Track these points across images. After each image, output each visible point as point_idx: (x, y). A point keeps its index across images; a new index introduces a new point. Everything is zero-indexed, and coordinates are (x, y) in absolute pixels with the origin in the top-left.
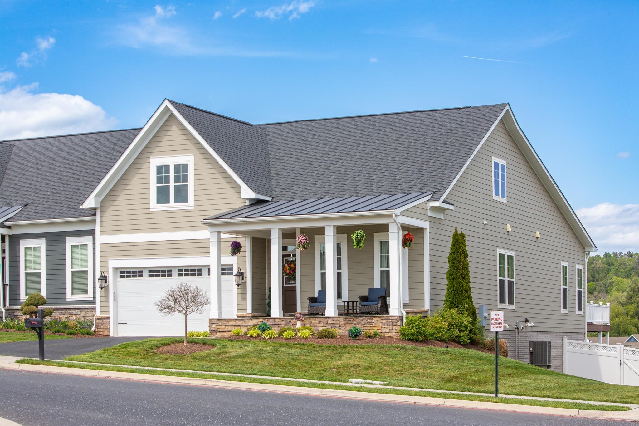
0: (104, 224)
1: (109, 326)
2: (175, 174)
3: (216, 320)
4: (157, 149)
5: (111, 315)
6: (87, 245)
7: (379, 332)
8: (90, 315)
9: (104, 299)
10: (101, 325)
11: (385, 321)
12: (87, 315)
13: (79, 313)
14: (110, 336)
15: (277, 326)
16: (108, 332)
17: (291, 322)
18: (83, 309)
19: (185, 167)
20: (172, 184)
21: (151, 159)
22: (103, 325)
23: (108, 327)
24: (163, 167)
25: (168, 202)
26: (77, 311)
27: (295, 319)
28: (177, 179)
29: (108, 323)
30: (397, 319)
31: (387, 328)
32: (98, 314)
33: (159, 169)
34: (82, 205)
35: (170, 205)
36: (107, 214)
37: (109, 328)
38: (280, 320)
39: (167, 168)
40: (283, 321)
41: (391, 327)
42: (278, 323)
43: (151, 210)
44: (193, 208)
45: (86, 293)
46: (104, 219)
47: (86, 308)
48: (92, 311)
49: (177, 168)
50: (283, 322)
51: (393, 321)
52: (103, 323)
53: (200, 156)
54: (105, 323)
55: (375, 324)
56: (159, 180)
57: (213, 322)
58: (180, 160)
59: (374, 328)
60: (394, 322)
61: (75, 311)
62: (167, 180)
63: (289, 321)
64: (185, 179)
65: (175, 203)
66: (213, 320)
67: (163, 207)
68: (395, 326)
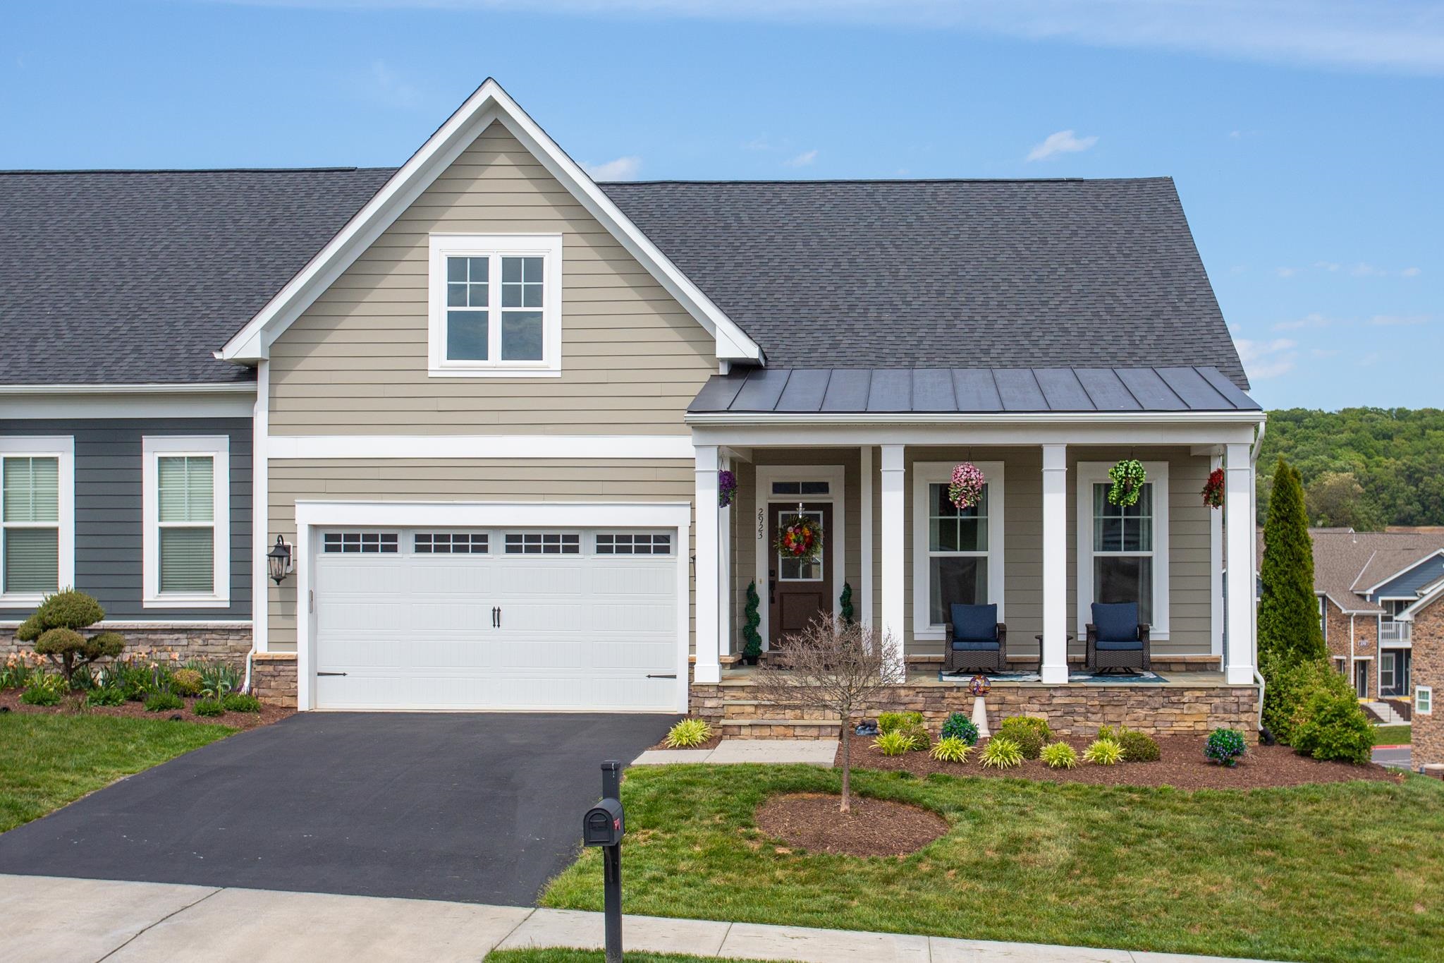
0: (280, 405)
1: (296, 682)
2: (505, 283)
3: (715, 689)
4: (450, 214)
5: (302, 652)
6: (211, 458)
7: (1202, 728)
8: (219, 649)
9: (278, 608)
10: (269, 678)
11: (1217, 701)
12: (209, 648)
13: (185, 642)
14: (299, 710)
15: (903, 707)
16: (294, 698)
17: (943, 698)
18: (198, 632)
19: (535, 267)
20: (495, 309)
21: (431, 238)
22: (277, 679)
23: (293, 685)
24: (469, 260)
25: (484, 356)
26: (176, 636)
27: (955, 690)
28: (510, 296)
29: (294, 674)
30: (1250, 696)
31: (1223, 720)
32: (261, 646)
33: (456, 266)
34: (221, 350)
35: (491, 365)
36: (292, 377)
37: (296, 687)
38: (911, 692)
39: (480, 266)
40: (921, 695)
41: (1234, 717)
42: (906, 700)
43: (431, 374)
44: (559, 375)
45: (210, 588)
46: (280, 391)
47: (207, 630)
48: (225, 637)
49: (511, 266)
50: (920, 698)
51: (1242, 700)
52: (276, 674)
53: (579, 240)
54: (282, 673)
55: (1189, 708)
56: (455, 295)
57: (706, 695)
58: (522, 245)
59: (1187, 718)
60: (1244, 703)
61: (171, 636)
62: (481, 297)
63: (938, 695)
64: (535, 296)
65: (504, 359)
66: (706, 689)
67: (468, 368)
68: (1247, 715)
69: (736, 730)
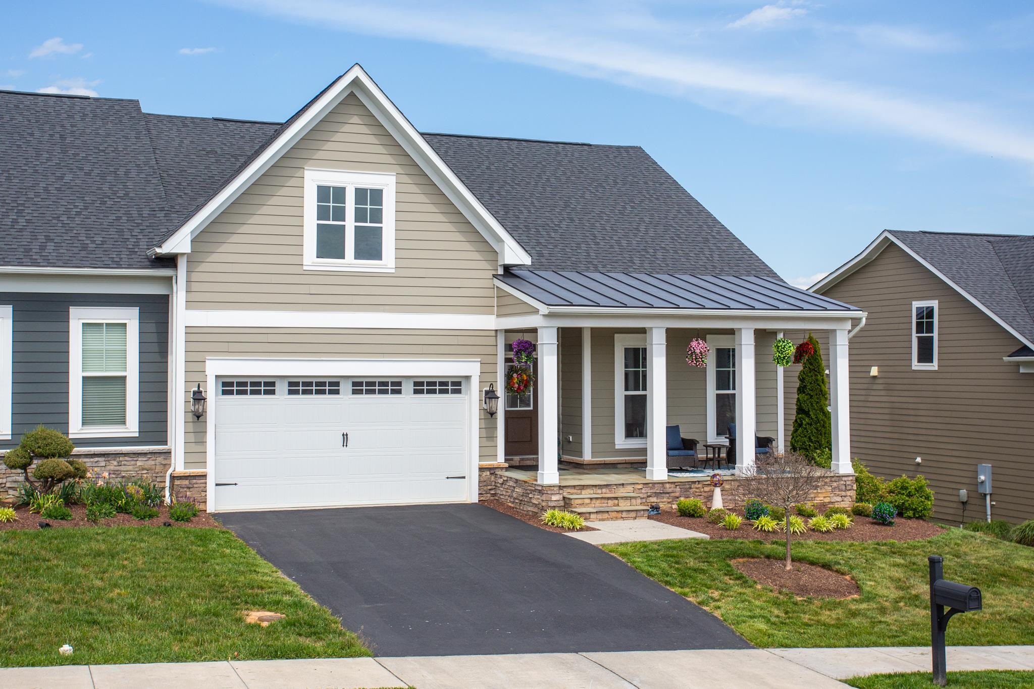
0: (195, 286)
1: (206, 491)
2: (357, 206)
3: (557, 488)
4: (319, 155)
5: (210, 469)
6: (125, 325)
7: (828, 501)
8: (131, 468)
9: (192, 438)
10: (185, 489)
11: (835, 484)
12: (122, 468)
13: (103, 464)
14: (208, 512)
15: (668, 495)
16: (204, 504)
17: (691, 488)
18: (113, 456)
19: (377, 195)
20: (350, 224)
21: (306, 172)
22: (191, 490)
23: (203, 494)
24: (331, 188)
25: (342, 256)
26: (96, 459)
28: (360, 215)
29: (204, 485)
30: (852, 480)
31: (838, 495)
32: (179, 465)
33: (323, 192)
35: (347, 263)
36: (203, 267)
37: (206, 495)
38: (673, 486)
39: (340, 193)
40: (678, 487)
41: (843, 493)
42: (670, 490)
43: (305, 268)
44: (393, 271)
45: (123, 422)
46: (195, 277)
47: (122, 454)
48: (135, 459)
49: (361, 194)
50: (678, 489)
51: (848, 483)
52: (191, 486)
53: (406, 179)
54: (195, 486)
55: (821, 489)
56: (322, 213)
58: (369, 180)
59: (820, 495)
60: (849, 485)
61: (92, 460)
62: (340, 214)
63: (688, 486)
64: (377, 216)
65: (355, 259)
67: (330, 264)
68: (850, 492)
69: (588, 515)
